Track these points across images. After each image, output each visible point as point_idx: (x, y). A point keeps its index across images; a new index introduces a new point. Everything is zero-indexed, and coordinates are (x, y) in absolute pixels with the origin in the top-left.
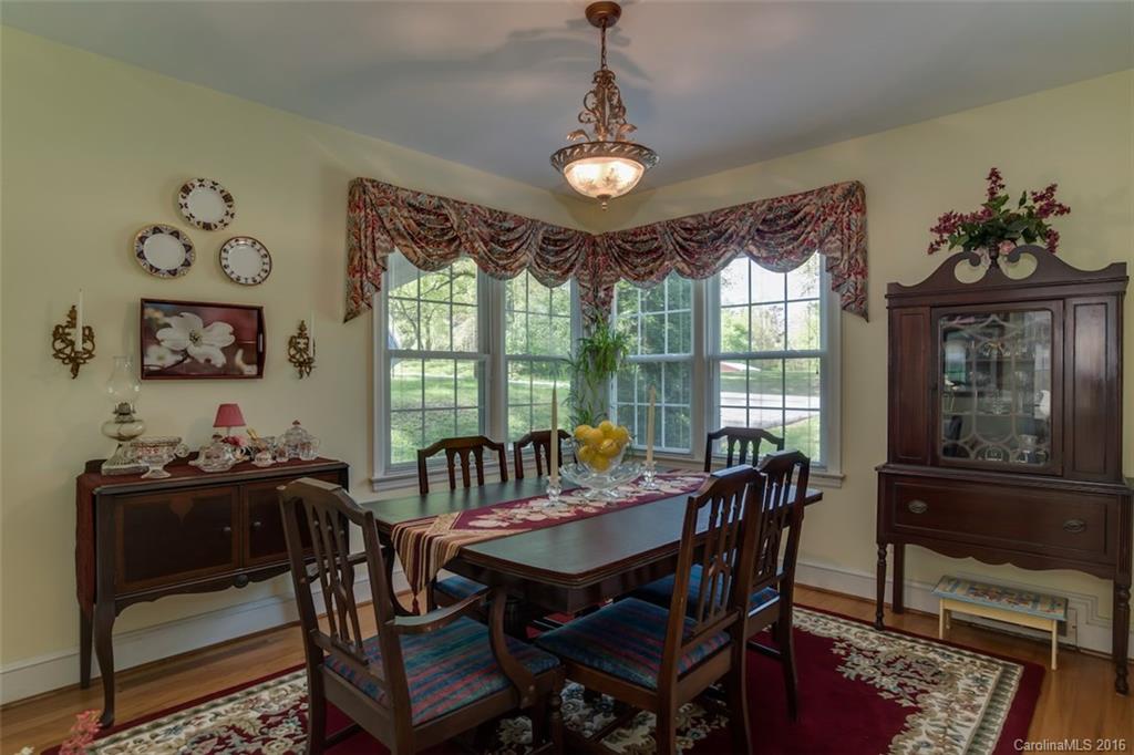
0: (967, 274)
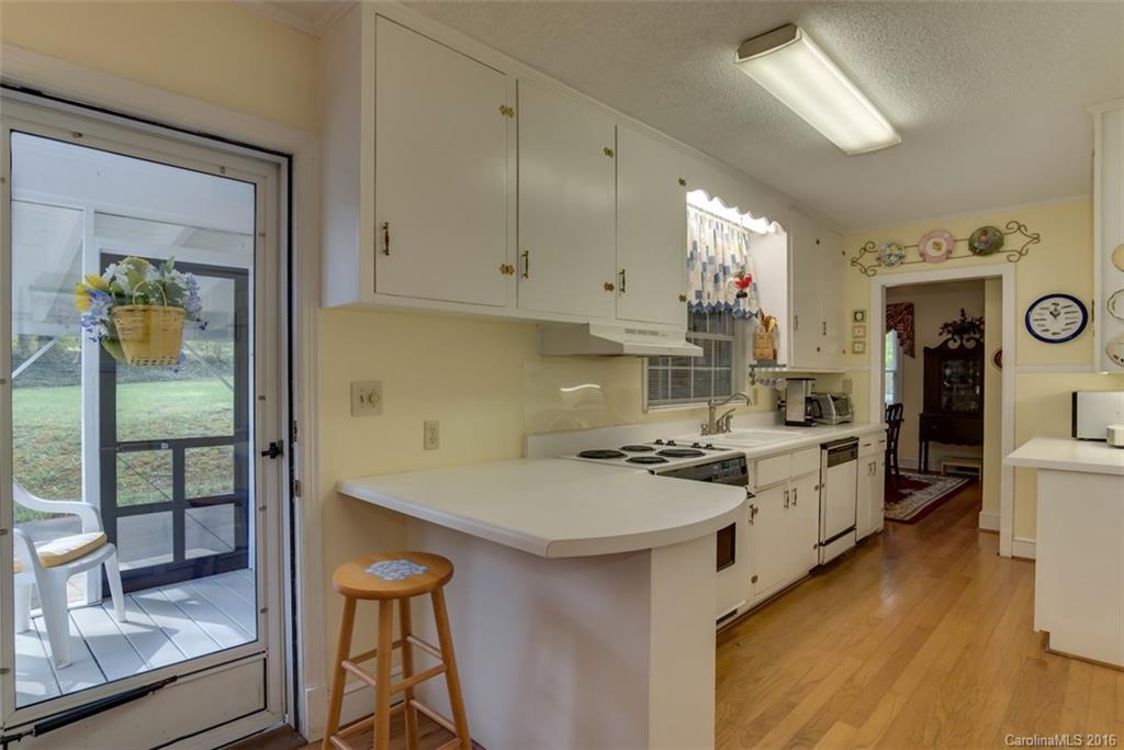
0: (953, 345)
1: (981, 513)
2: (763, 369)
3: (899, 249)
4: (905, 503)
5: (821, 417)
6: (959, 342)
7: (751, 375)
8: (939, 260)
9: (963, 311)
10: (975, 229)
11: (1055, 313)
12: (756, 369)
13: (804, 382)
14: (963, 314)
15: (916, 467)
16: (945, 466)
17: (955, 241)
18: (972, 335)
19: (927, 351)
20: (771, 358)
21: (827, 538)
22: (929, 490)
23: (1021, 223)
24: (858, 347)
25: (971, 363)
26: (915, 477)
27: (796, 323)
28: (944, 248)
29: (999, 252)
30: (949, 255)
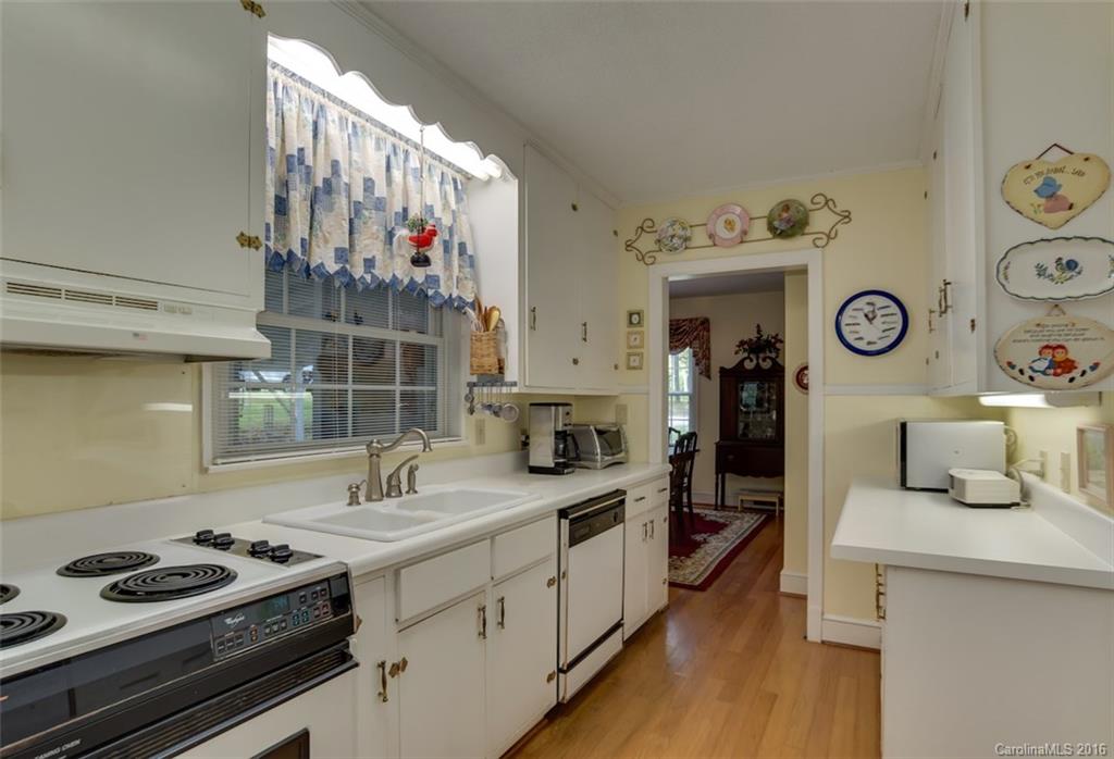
0: (748, 365)
1: (782, 573)
2: (485, 389)
3: (684, 229)
4: (698, 555)
5: (578, 458)
6: (755, 362)
7: (467, 398)
8: (730, 244)
9: (758, 326)
10: (774, 203)
11: (871, 316)
12: (475, 389)
13: (553, 408)
14: (759, 331)
15: (713, 502)
16: (742, 501)
17: (751, 219)
18: (768, 354)
19: (723, 371)
20: (495, 371)
21: (570, 660)
22: (725, 534)
23: (829, 197)
24: (634, 360)
25: (766, 385)
26: (712, 515)
27: (532, 317)
28: (738, 227)
29: (803, 234)
30: (743, 238)
